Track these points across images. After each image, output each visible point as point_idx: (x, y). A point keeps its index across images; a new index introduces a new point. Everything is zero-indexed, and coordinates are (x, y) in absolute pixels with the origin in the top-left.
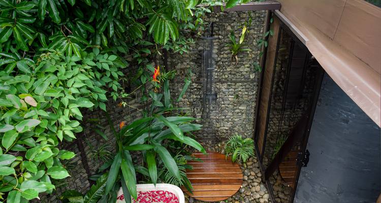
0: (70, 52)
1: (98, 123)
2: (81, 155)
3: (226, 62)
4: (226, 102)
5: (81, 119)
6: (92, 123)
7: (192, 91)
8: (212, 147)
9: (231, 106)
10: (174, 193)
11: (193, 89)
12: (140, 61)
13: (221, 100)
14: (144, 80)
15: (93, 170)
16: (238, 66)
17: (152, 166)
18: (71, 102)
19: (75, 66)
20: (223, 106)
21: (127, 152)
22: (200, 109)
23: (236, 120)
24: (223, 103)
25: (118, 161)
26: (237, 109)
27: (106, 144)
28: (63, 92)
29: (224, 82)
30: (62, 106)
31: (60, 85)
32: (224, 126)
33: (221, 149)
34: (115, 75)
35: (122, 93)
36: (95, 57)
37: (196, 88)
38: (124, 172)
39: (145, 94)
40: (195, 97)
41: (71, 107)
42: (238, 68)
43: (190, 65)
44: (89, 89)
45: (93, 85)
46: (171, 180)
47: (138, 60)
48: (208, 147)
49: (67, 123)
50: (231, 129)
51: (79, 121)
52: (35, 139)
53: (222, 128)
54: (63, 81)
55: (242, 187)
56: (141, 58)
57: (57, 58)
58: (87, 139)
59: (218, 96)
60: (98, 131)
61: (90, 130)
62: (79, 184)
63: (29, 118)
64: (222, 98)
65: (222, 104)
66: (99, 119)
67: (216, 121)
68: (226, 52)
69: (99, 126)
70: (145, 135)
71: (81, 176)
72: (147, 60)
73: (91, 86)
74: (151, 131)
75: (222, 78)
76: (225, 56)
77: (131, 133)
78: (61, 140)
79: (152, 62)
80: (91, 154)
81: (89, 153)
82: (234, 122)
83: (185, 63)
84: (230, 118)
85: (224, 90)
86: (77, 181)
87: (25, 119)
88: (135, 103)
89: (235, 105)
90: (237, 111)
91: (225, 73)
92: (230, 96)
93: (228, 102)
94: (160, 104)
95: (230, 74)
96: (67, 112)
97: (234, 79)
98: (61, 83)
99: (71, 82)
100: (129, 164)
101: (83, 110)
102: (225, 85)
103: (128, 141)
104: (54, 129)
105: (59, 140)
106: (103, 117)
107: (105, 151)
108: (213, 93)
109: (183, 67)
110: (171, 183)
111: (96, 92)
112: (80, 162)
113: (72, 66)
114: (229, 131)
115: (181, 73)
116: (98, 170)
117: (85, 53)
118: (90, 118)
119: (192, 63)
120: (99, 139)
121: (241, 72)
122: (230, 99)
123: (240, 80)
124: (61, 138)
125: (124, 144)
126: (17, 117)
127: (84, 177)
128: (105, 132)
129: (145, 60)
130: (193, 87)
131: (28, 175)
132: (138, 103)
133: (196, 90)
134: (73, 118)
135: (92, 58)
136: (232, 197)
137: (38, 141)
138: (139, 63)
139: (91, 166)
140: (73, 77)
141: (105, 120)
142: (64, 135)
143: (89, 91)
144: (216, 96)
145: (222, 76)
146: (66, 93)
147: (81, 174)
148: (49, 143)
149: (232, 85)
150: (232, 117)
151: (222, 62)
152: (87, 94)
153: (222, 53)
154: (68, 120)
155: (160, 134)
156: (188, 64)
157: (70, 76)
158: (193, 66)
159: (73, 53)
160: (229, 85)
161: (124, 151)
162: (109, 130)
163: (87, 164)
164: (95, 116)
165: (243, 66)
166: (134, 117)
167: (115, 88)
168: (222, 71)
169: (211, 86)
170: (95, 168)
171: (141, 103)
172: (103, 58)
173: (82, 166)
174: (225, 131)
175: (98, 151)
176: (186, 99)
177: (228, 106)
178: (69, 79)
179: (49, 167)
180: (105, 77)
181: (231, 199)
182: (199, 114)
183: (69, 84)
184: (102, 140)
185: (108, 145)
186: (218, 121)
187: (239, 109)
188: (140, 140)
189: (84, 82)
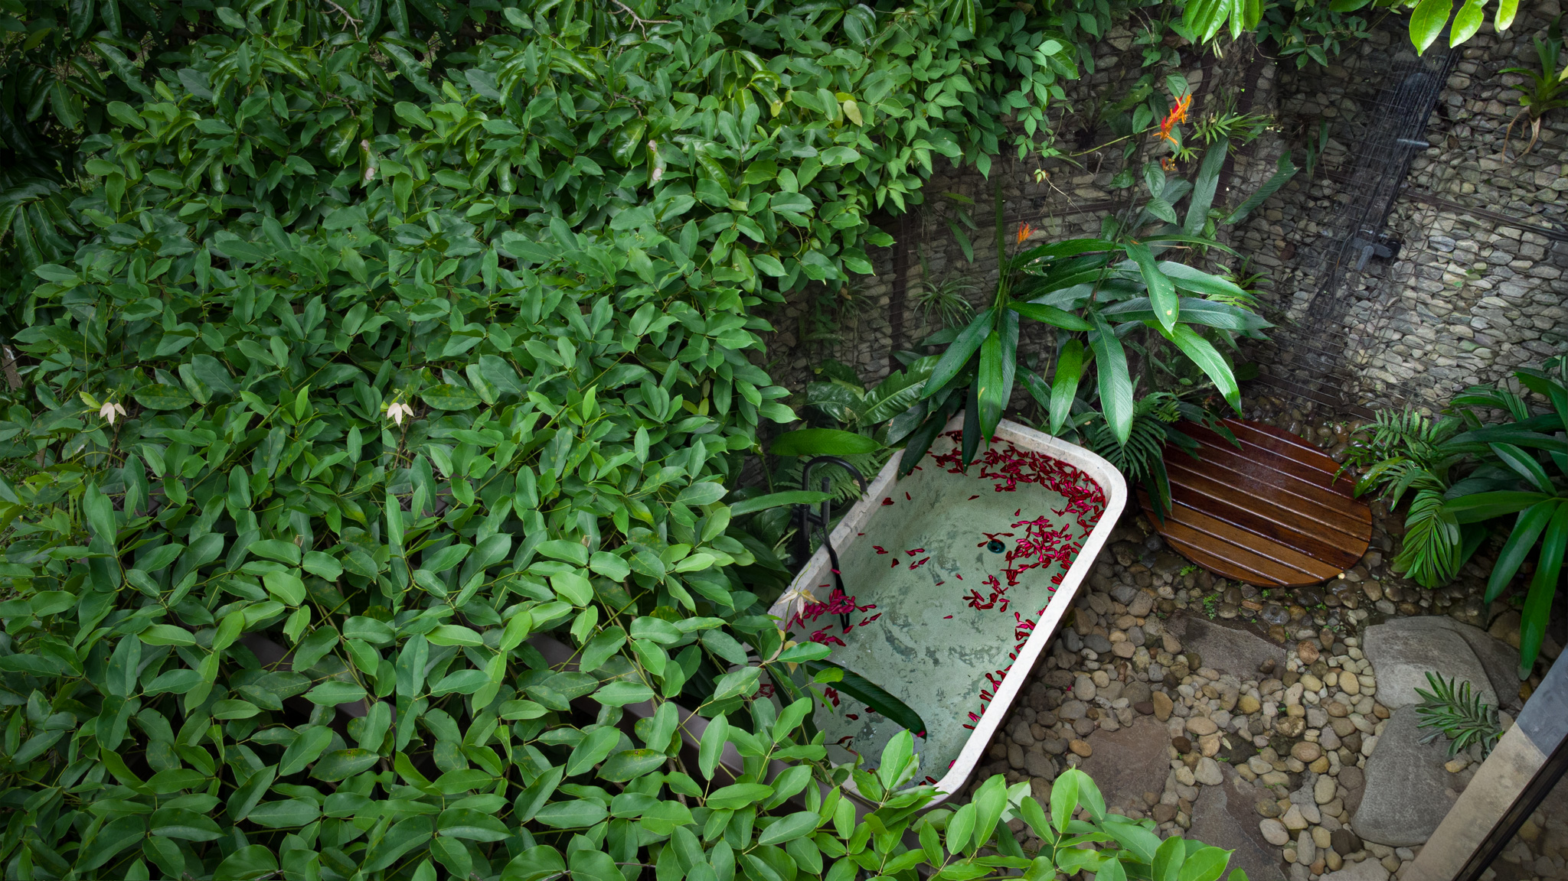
0: (956, 13)
1: (965, 212)
2: (894, 283)
3: (1490, 132)
4: (1426, 284)
5: (927, 177)
6: (952, 205)
7: (1311, 204)
8: (1308, 423)
9: (1441, 303)
10: (1101, 483)
11: (1316, 199)
12: (1151, 58)
13: (1409, 268)
14: (1139, 123)
15: (909, 338)
16: (1531, 162)
17: (1066, 380)
18: (921, 134)
19: (955, 51)
20: (1409, 293)
21: (1014, 316)
22: (1317, 279)
23: (1441, 361)
24: (1412, 282)
25: (981, 329)
26: (1460, 322)
27: (969, 278)
28: (911, 107)
29: (1447, 207)
30: (901, 137)
31: (911, 91)
32: (1383, 368)
33: (1338, 443)
34: (1043, 96)
35: (1045, 144)
36: (1009, 36)
37: (1328, 198)
38: (984, 364)
39: (1135, 166)
40: (1313, 228)
41: (917, 145)
42: (1532, 169)
43: (1339, 110)
44: (966, 113)
45: (980, 107)
46: (1109, 450)
47: (1144, 54)
48: (1292, 419)
49: (900, 176)
50: (1407, 389)
51: (923, 180)
52: (840, 188)
53: (1375, 373)
54: (919, 83)
55: (1342, 576)
56: (1160, 47)
57: (925, 23)
58: (922, 245)
59: (1403, 254)
60: (957, 231)
61: (941, 224)
62: (866, 357)
63: (842, 144)
64: (1416, 265)
65: (1406, 287)
66: (971, 201)
67: (1361, 342)
68: (1504, 95)
69: (964, 219)
70: (1083, 291)
71: (876, 340)
72: (1177, 60)
73: (974, 110)
74: (1106, 284)
75: (1448, 192)
76: (1494, 108)
77: (1045, 270)
78: (880, 204)
79: (1196, 69)
80: (920, 291)
81: (914, 287)
82: (1428, 364)
83: (1323, 99)
84: (1419, 347)
85: (1437, 236)
86: (864, 347)
87: (835, 144)
88: (1094, 185)
89: (1462, 304)
90: (1460, 329)
91: (1466, 174)
92: (1452, 267)
93: (1435, 286)
94: (1166, 213)
95: (1487, 182)
96: (906, 153)
97: (1493, 208)
98: (914, 87)
99: (935, 89)
100: (1008, 351)
101: (938, 158)
102: (1449, 221)
103: (1029, 290)
104: (874, 181)
105: (875, 203)
106: (985, 197)
107: (958, 297)
108: (1387, 234)
109: (1310, 108)
110: (1105, 457)
111: (981, 127)
112: (885, 301)
113: (949, 50)
114: (1397, 394)
115: (1294, 128)
116: (922, 340)
117: (990, 21)
118: (950, 189)
119: (1348, 104)
120: (953, 255)
121: (1538, 188)
122: (1447, 277)
123: (1517, 215)
124: (881, 201)
125: (1015, 296)
126: (824, 137)
127: (884, 346)
128: (977, 244)
129: (1171, 56)
130: (1316, 193)
131: (816, 244)
132: (1100, 188)
133: (1326, 203)
134: (913, 170)
135: (1001, 36)
136: (1289, 589)
137: (843, 192)
138: (1147, 63)
139: (907, 324)
140: (943, 77)
141: (988, 208)
142: (889, 200)
143: (965, 120)
144: (1396, 250)
145: (1449, 180)
146: (918, 112)
147: (879, 335)
148: (859, 202)
149: (1477, 227)
150: (1429, 347)
151: (1473, 130)
152: (958, 125)
153: (1485, 95)
154: (904, 170)
155: (1125, 304)
156: (1332, 103)
157: (936, 75)
158: (1349, 117)
159: (962, 17)
160: (1467, 225)
161: (1006, 310)
162: (989, 241)
163: (900, 315)
164: (963, 188)
165: (1553, 168)
166: (1074, 228)
167: (1031, 127)
168: (1455, 162)
169: (1389, 210)
170: (916, 334)
171: (1110, 192)
172: (1028, 43)
173: (887, 314)
174: (1379, 386)
175: (940, 290)
176: (1278, 229)
177: (1429, 301)
178: (932, 81)
179: (847, 246)
180: (1015, 93)
181: (1282, 593)
182: (1305, 295)
183: (931, 92)
184: (959, 264)
185: (972, 284)
186: (1368, 341)
187: (1469, 325)
188: (1061, 298)
189: (960, 96)
